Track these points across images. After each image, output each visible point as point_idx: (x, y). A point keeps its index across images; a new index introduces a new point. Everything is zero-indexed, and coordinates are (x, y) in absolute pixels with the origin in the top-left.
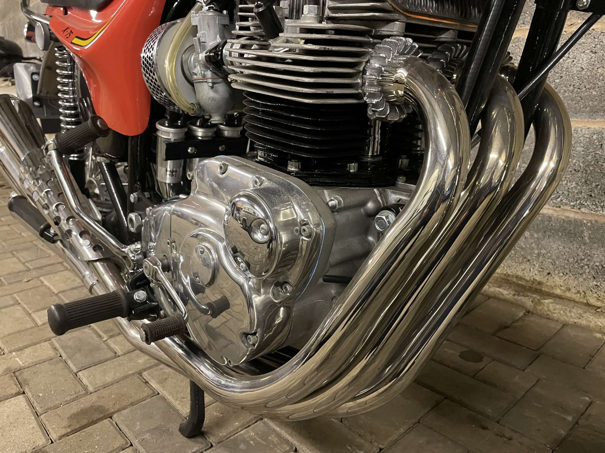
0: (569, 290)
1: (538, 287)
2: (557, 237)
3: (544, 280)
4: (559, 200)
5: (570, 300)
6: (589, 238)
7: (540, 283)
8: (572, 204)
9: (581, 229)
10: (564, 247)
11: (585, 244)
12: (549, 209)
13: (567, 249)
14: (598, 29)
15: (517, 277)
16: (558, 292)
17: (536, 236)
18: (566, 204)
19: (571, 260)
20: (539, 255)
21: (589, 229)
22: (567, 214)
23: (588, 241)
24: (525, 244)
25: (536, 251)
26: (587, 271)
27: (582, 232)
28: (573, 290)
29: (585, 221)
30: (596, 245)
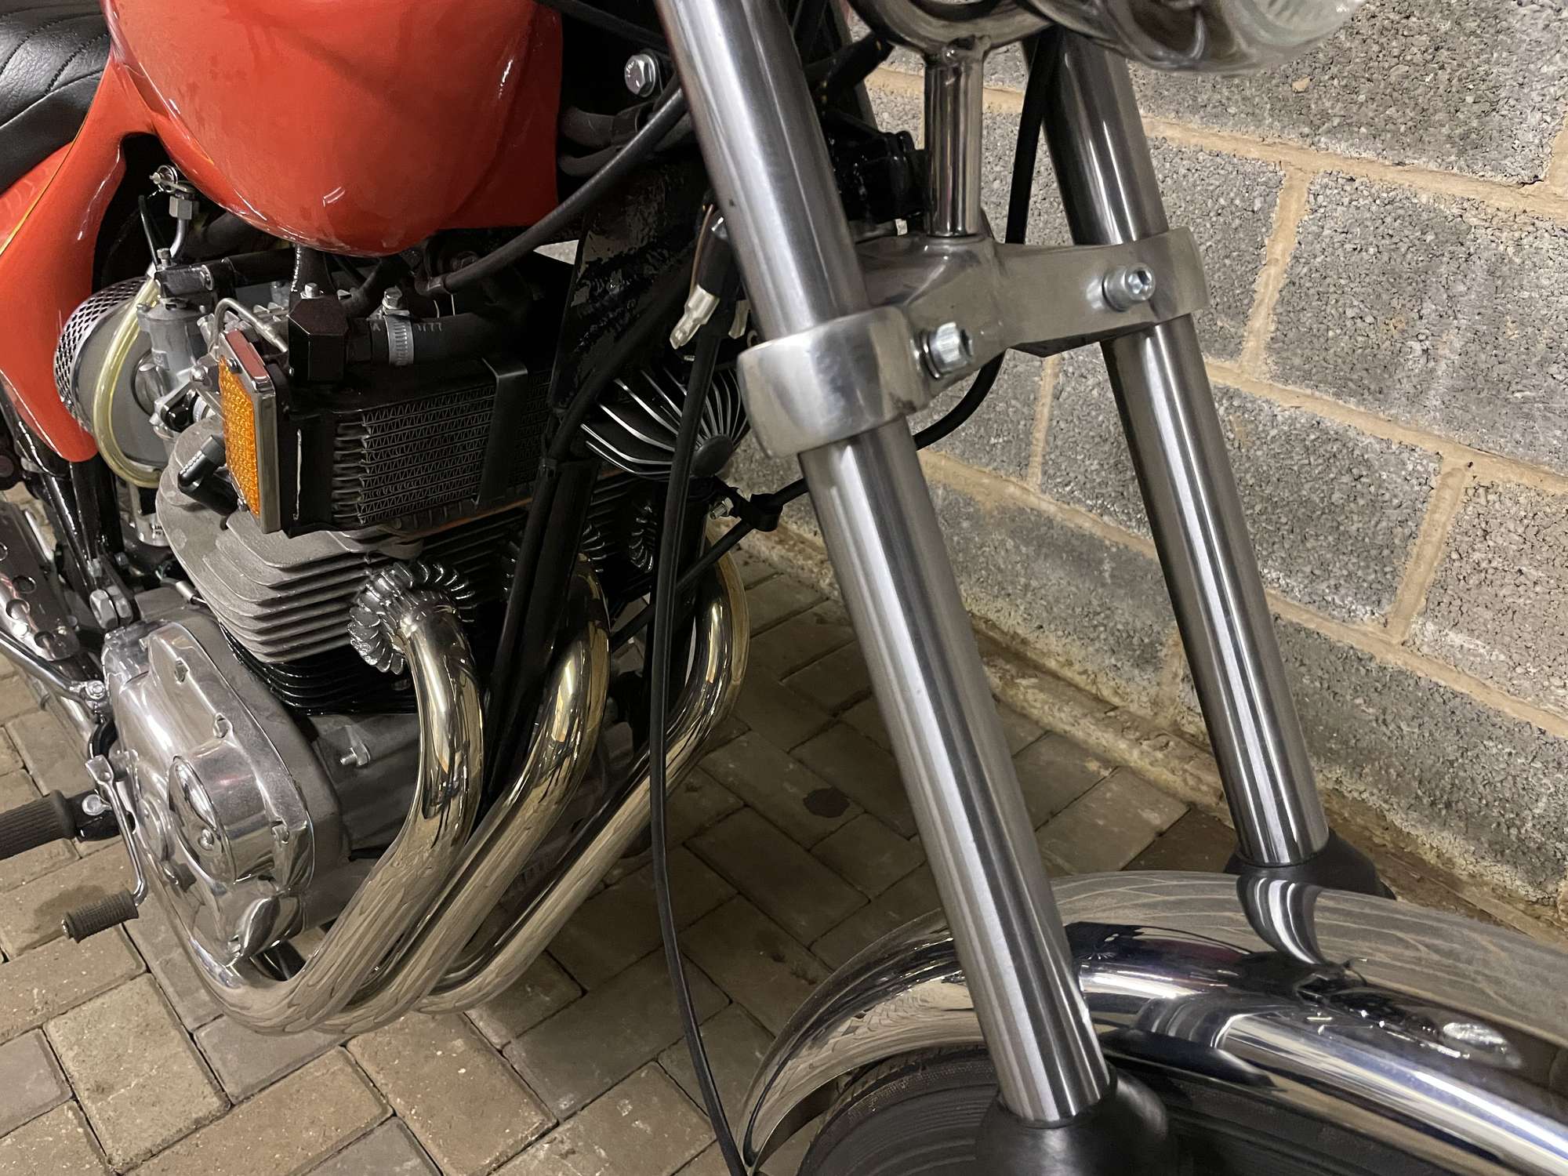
0: (1070, 663)
1: (1021, 648)
2: (1059, 562)
3: (1031, 638)
4: (1068, 489)
5: (1070, 684)
6: (1112, 576)
7: (1024, 642)
8: (1088, 502)
9: (1099, 554)
10: (1069, 584)
11: (1104, 585)
12: (1050, 503)
13: (1074, 589)
14: (1173, 139)
15: (987, 621)
16: (1052, 664)
17: (1024, 549)
18: (1079, 501)
19: (1078, 610)
20: (1027, 586)
21: (1113, 558)
22: (1080, 521)
23: (1109, 581)
24: (1005, 562)
25: (1023, 580)
26: (1103, 636)
27: (1101, 562)
28: (1077, 667)
29: (1107, 542)
30: (1122, 592)
